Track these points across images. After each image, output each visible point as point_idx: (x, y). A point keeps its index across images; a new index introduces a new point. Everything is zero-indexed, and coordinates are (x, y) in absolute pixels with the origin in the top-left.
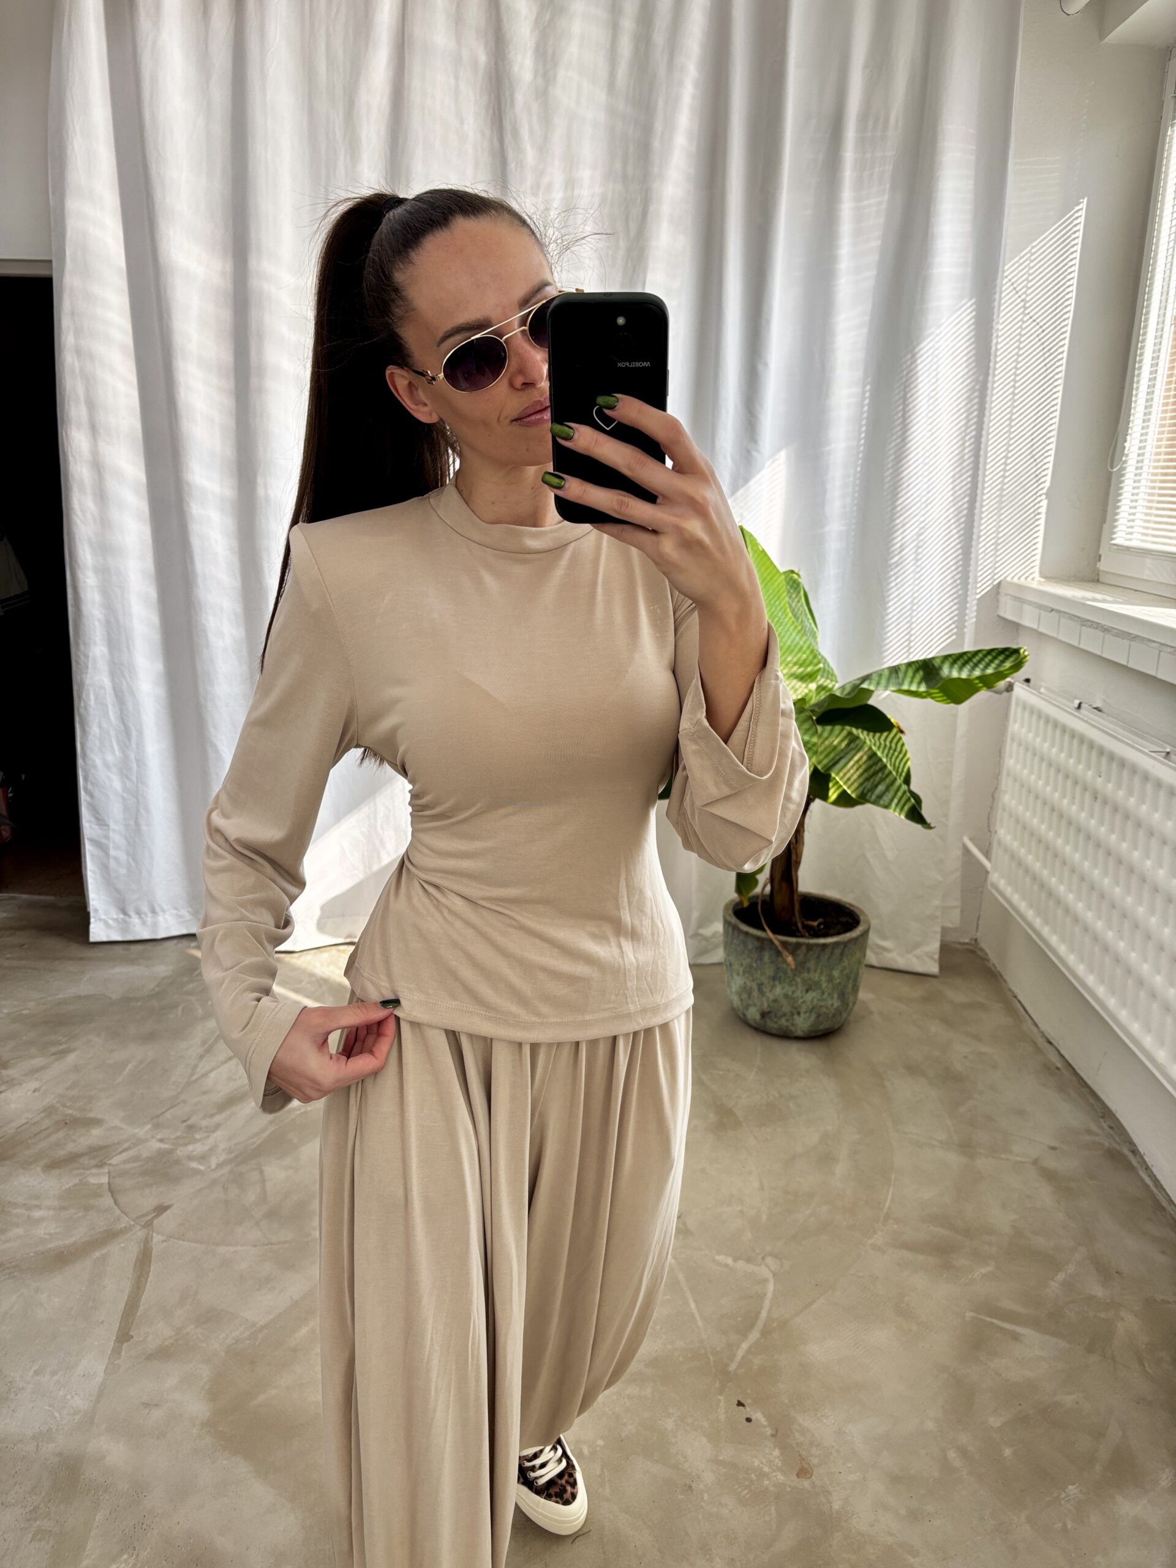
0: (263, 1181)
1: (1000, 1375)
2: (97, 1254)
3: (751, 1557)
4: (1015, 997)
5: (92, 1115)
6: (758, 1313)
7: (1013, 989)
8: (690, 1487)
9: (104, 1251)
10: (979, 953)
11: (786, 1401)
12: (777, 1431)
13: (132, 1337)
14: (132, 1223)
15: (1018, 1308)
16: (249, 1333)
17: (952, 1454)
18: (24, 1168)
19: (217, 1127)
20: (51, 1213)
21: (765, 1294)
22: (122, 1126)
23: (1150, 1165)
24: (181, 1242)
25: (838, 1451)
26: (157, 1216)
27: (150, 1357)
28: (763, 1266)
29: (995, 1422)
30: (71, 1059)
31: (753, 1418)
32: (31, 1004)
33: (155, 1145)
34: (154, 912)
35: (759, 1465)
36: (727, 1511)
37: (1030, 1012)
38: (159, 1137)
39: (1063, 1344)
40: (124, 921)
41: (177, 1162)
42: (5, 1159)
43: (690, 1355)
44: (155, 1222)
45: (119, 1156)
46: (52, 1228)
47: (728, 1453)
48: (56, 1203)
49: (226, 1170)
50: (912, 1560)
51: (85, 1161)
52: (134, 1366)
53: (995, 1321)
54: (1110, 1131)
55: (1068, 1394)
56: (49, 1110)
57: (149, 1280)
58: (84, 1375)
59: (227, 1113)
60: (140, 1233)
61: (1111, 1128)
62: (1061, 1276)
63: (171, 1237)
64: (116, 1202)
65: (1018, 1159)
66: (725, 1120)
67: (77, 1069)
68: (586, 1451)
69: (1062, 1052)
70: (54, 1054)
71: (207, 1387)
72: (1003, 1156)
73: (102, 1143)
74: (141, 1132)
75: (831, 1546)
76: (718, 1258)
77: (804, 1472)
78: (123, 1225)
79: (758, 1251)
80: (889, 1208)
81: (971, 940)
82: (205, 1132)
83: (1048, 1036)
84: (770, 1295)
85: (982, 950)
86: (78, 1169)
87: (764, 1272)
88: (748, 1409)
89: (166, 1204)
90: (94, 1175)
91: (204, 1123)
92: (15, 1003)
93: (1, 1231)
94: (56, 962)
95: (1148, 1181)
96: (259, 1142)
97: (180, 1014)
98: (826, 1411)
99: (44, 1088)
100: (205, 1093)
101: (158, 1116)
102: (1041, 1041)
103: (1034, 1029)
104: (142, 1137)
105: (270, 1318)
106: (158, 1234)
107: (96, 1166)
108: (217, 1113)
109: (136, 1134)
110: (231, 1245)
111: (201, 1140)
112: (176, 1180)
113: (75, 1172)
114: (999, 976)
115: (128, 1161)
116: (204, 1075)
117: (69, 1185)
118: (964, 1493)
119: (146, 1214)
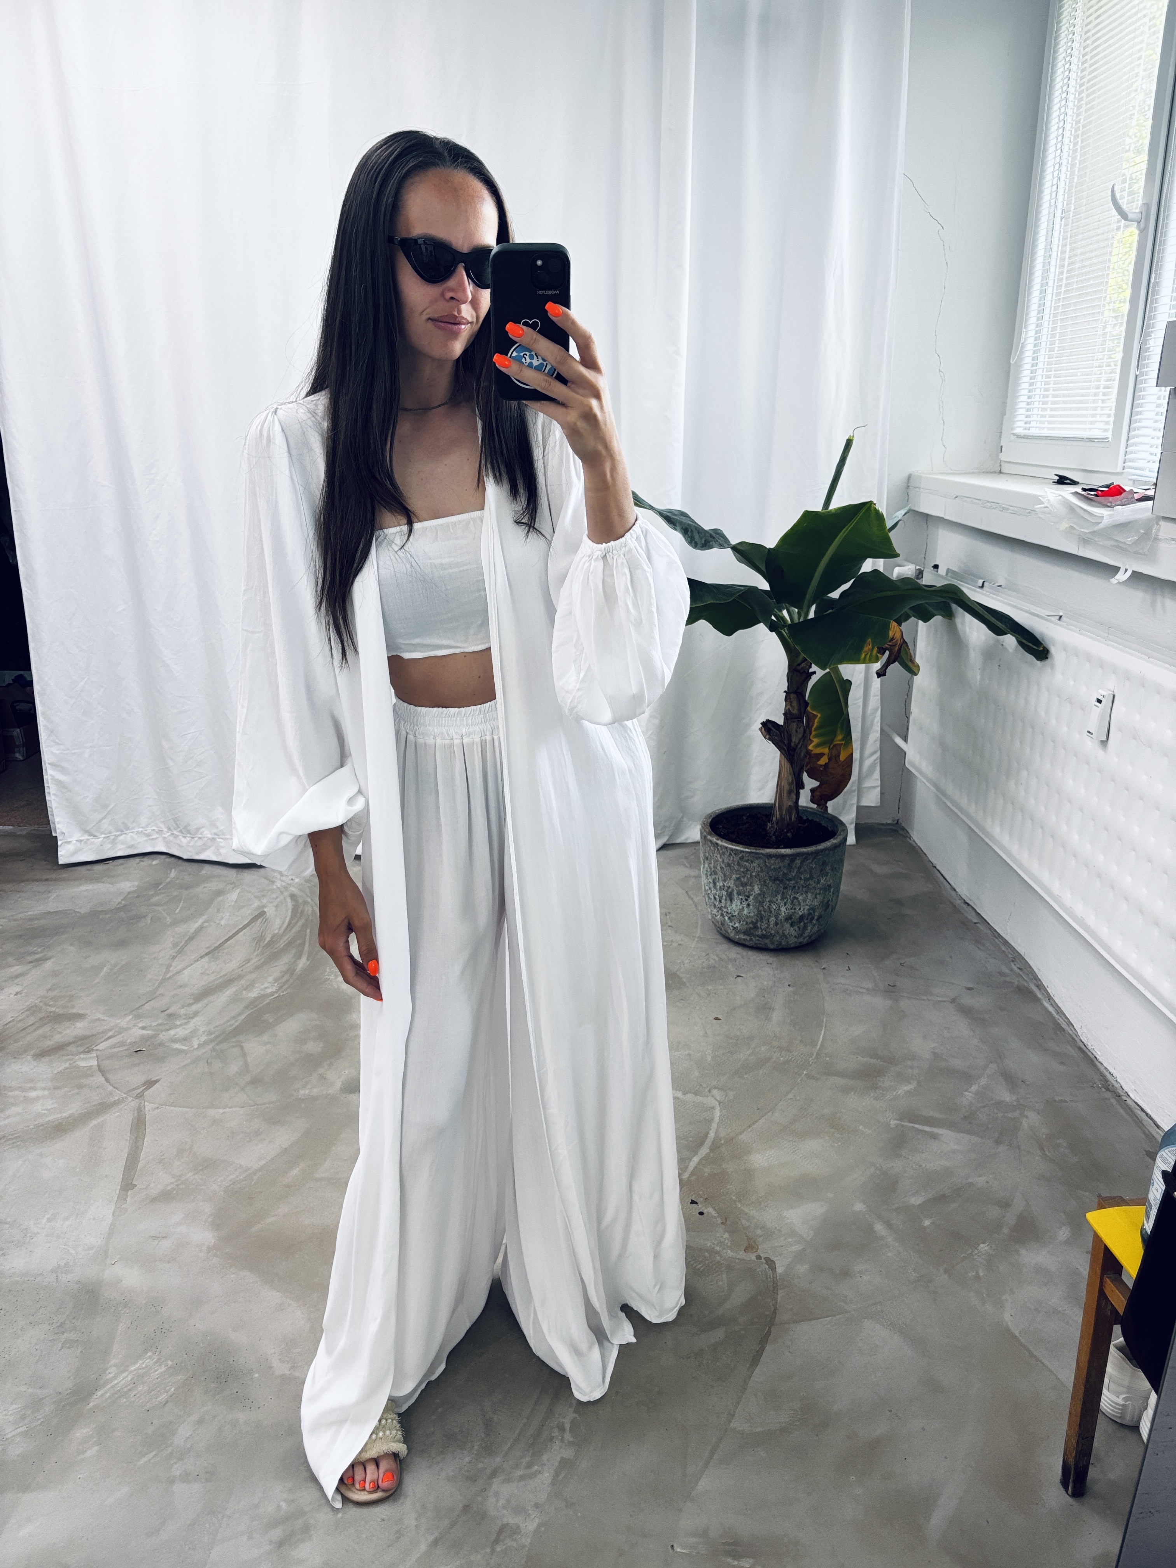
0: (244, 1055)
1: (921, 1166)
2: (94, 1122)
3: (707, 1313)
4: (935, 867)
5: (74, 1011)
6: (708, 1133)
7: (933, 862)
9: (100, 1120)
10: (901, 832)
11: (734, 1198)
12: (726, 1219)
13: (136, 1186)
14: (124, 1095)
15: (937, 1115)
16: (244, 1175)
17: (879, 1228)
18: (15, 1058)
19: (196, 1014)
20: (46, 1092)
21: (712, 1119)
22: (105, 1018)
23: (1052, 995)
24: (172, 1108)
25: (780, 1231)
26: (147, 1089)
27: (154, 1200)
28: (710, 1097)
29: (916, 1201)
30: (48, 965)
31: (705, 1211)
32: (2, 921)
33: (137, 1032)
35: (711, 1246)
37: (947, 878)
38: (140, 1025)
39: (975, 1139)
40: (92, 843)
41: (161, 1044)
44: (145, 1094)
45: (105, 1043)
46: (50, 1104)
48: (50, 1084)
49: (208, 1048)
50: (846, 1307)
51: (73, 1048)
52: (140, 1208)
53: (916, 1126)
54: (1019, 971)
55: (980, 1176)
56: (33, 1010)
57: (145, 1139)
58: (94, 1219)
59: (204, 1002)
60: (133, 1104)
61: (1020, 969)
62: (974, 1088)
63: (161, 1105)
64: (107, 1080)
65: (939, 999)
67: (55, 974)
69: (978, 911)
70: (30, 962)
71: (210, 1220)
72: (925, 998)
73: (88, 1033)
74: (124, 1022)
75: (776, 1300)
77: (751, 1247)
78: (116, 1098)
79: (705, 1086)
80: (822, 1045)
81: (893, 821)
82: (184, 1019)
83: (966, 899)
84: (717, 1119)
85: (904, 829)
86: (67, 1055)
87: (710, 1101)
88: (700, 1206)
89: (154, 1079)
90: (85, 1059)
91: (182, 1012)
93: (1, 1111)
94: (23, 884)
95: (1051, 1009)
96: (237, 1024)
97: (149, 921)
98: (769, 1202)
99: (25, 991)
100: (181, 987)
101: (137, 1009)
102: (958, 902)
103: (953, 893)
104: (125, 1026)
105: (262, 1163)
106: (150, 1103)
107: (84, 1052)
108: (194, 1003)
109: (118, 1024)
110: (219, 1108)
111: (181, 1025)
112: (161, 1059)
113: (65, 1058)
114: (920, 852)
115: (114, 1046)
116: (178, 973)
117: (60, 1069)
118: (889, 1254)
119: (137, 1088)
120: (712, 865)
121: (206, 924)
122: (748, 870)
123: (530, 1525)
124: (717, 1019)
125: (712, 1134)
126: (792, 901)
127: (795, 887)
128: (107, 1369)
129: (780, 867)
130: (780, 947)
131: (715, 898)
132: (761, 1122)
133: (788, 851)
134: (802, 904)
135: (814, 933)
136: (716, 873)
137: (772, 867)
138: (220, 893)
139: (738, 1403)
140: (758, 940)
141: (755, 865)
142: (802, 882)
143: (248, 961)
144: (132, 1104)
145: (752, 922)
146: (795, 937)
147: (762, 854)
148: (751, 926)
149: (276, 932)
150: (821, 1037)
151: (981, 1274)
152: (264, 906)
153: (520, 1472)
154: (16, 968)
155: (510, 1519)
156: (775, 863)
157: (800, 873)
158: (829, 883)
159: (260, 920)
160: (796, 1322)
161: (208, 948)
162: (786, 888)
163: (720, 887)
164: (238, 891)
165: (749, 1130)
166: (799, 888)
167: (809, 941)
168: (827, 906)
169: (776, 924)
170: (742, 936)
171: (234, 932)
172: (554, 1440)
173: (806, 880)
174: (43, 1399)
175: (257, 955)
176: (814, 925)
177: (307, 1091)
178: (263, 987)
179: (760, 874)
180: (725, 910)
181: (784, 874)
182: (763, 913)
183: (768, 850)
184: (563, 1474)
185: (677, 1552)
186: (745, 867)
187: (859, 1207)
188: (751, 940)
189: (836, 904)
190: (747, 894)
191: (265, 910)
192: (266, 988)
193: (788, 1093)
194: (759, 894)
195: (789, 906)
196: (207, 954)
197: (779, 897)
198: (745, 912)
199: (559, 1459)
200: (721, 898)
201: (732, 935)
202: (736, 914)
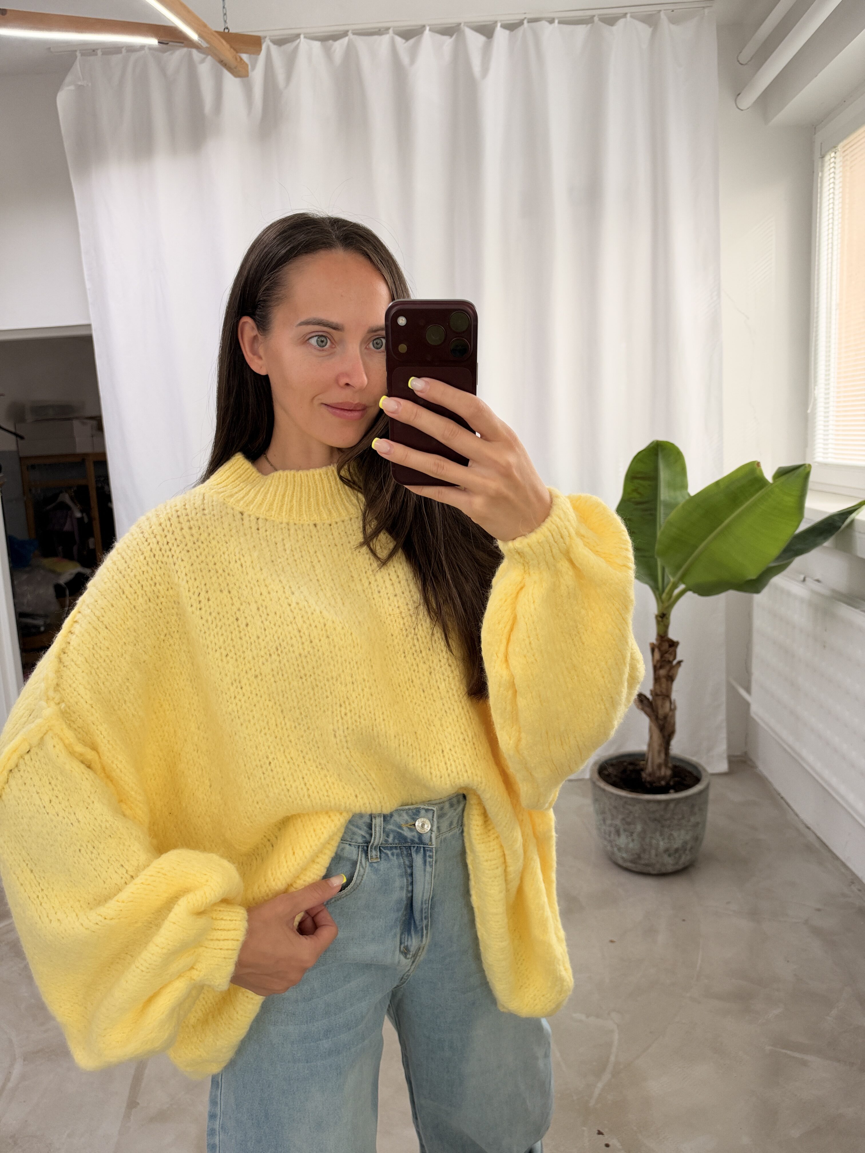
1: (796, 1095)
4: (779, 794)
6: (608, 1058)
7: (777, 789)
10: (750, 762)
11: (635, 1128)
13: (138, 1104)
15: (805, 1040)
21: (612, 1042)
27: (152, 1120)
28: (609, 1020)
29: (795, 1133)
31: (611, 1144)
37: (791, 806)
39: (841, 1067)
43: (559, 1095)
52: (141, 1127)
53: (787, 1052)
55: (849, 1107)
58: (104, 1136)
61: (859, 890)
62: (834, 1012)
65: (793, 920)
66: (572, 905)
69: (819, 834)
72: (782, 919)
76: (575, 1015)
79: (604, 1008)
80: (700, 968)
81: (742, 753)
83: (807, 824)
84: (616, 1042)
87: (610, 1025)
88: (606, 1136)
98: (666, 1133)
103: (797, 818)
114: (766, 780)
120: (601, 806)
122: (631, 812)
124: (612, 941)
125: (612, 1059)
126: (669, 837)
127: (670, 825)
129: (657, 811)
131: (605, 833)
132: (654, 1046)
133: (663, 797)
134: (677, 839)
135: (688, 861)
136: (604, 813)
137: (651, 810)
140: (642, 868)
141: (637, 808)
142: (676, 822)
145: (636, 854)
146: (673, 865)
147: (641, 799)
148: (636, 856)
150: (700, 958)
156: (653, 807)
157: (674, 815)
158: (697, 821)
162: (663, 826)
163: (609, 824)
165: (644, 1055)
166: (673, 826)
167: (684, 867)
168: (696, 838)
169: (656, 855)
170: (629, 864)
173: (679, 820)
176: (687, 854)
179: (641, 815)
180: (614, 843)
181: (661, 815)
182: (645, 846)
183: (645, 796)
186: (628, 809)
188: (636, 867)
189: (704, 836)
190: (631, 831)
193: (675, 1016)
194: (641, 832)
195: (666, 841)
197: (658, 834)
200: (610, 832)
201: (620, 862)
202: (623, 846)
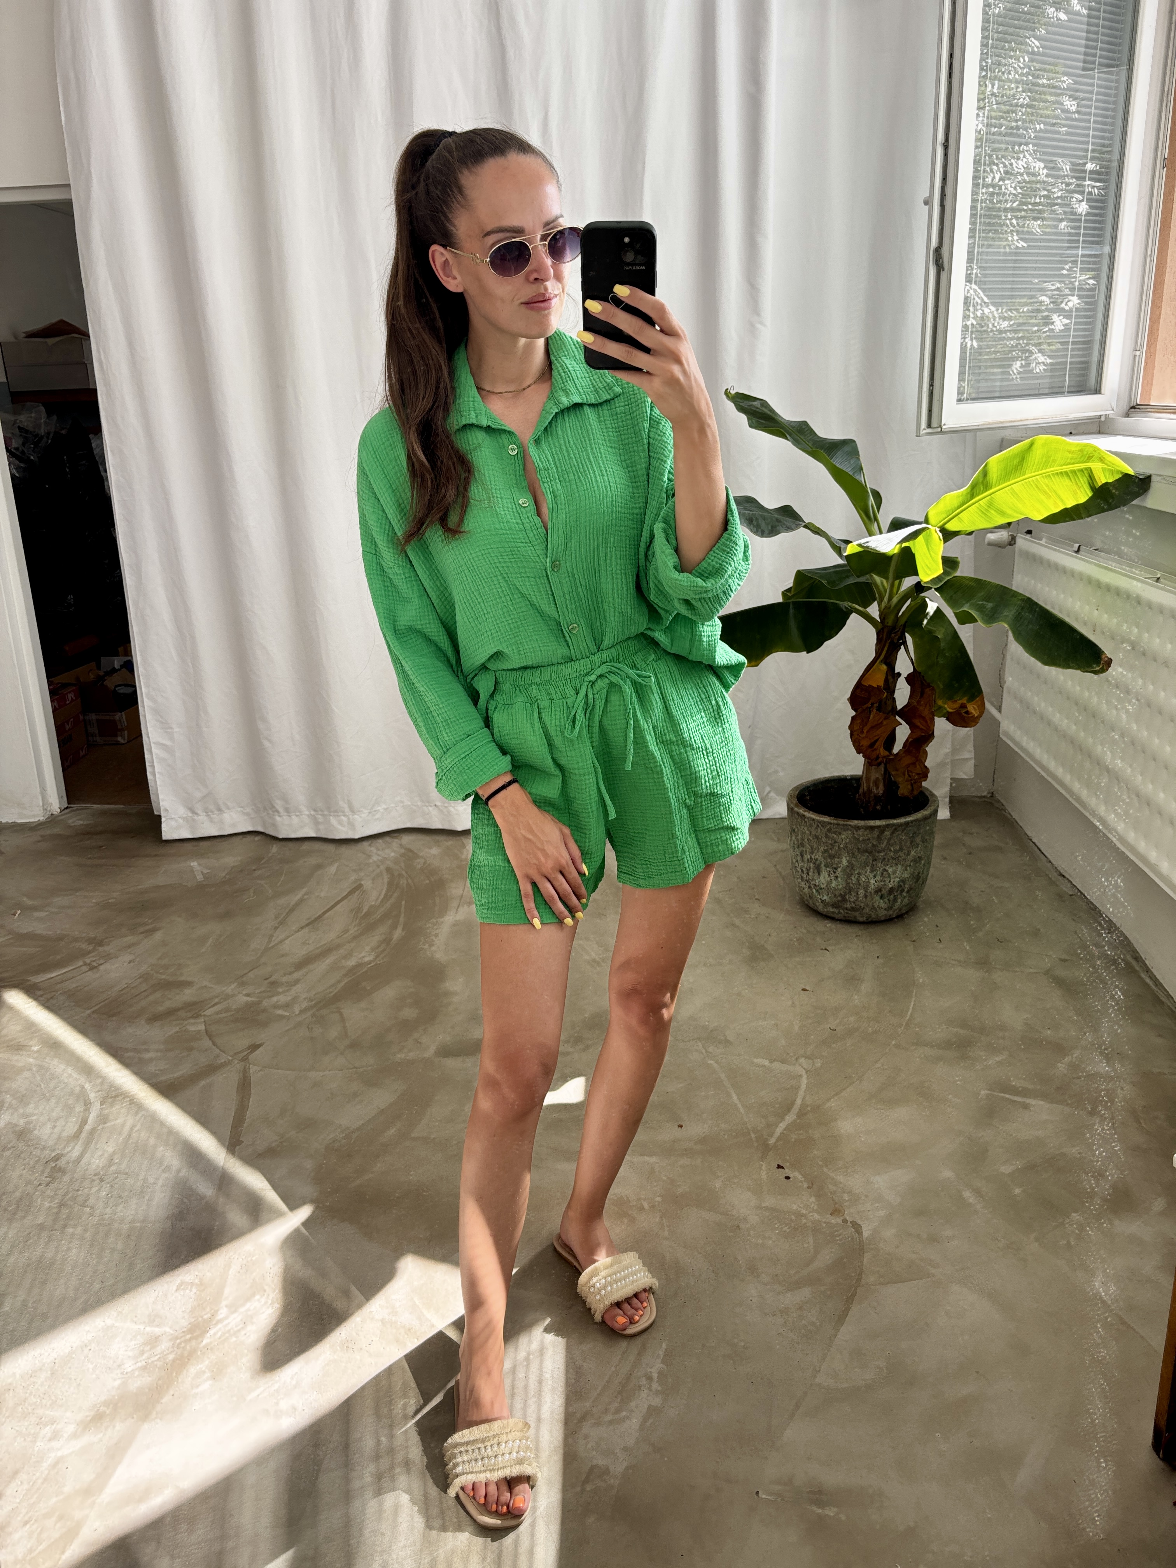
0: (343, 1020)
1: (1011, 1135)
2: (203, 1083)
3: (792, 1272)
4: (1031, 840)
5: (182, 978)
6: (793, 1101)
7: (1029, 833)
8: (738, 1226)
9: (208, 1081)
10: (996, 805)
11: (820, 1163)
12: (813, 1185)
13: (243, 1142)
14: (230, 1058)
15: (1030, 1086)
16: (343, 1135)
17: (967, 1194)
18: (129, 1021)
19: (297, 981)
20: (159, 1054)
21: (799, 1087)
24: (276, 1071)
25: (867, 1196)
26: (251, 1052)
27: (260, 1155)
28: (797, 1066)
29: (1006, 1169)
30: (158, 936)
31: (791, 1176)
32: (115, 895)
33: (242, 999)
34: (220, 810)
35: (797, 1209)
36: (771, 1242)
37: (1044, 852)
38: (244, 992)
39: (1068, 1110)
40: (193, 820)
41: (264, 1011)
42: (113, 1016)
43: (734, 1134)
44: (250, 1057)
45: (211, 1009)
46: (162, 1065)
47: (770, 1201)
48: (162, 1047)
49: (308, 1014)
50: (933, 1271)
51: (182, 1014)
53: (1007, 1096)
55: (1072, 1147)
56: (145, 977)
57: (251, 1100)
58: (205, 1172)
59: (305, 970)
62: (1067, 1059)
63: (265, 1067)
64: (214, 1044)
65: (1032, 970)
66: (757, 954)
67: (165, 943)
68: (646, 1206)
69: (1074, 883)
70: (142, 933)
71: (312, 1174)
72: (1018, 969)
73: (195, 999)
74: (230, 989)
75: (862, 1262)
76: (755, 1060)
77: (836, 1211)
78: (223, 1061)
79: (792, 1054)
80: (912, 1015)
81: (988, 793)
82: (287, 986)
83: (1062, 871)
84: (803, 1087)
85: (998, 801)
86: (177, 1020)
87: (797, 1069)
88: (787, 1170)
89: (259, 1043)
90: (193, 1024)
91: (284, 979)
92: (102, 894)
94: (133, 860)
96: (336, 991)
97: (252, 895)
98: (856, 1167)
99: (138, 959)
100: (283, 956)
101: (242, 976)
102: (1054, 875)
103: (1049, 865)
104: (230, 993)
105: (361, 1123)
106: (254, 1065)
107: (192, 1017)
108: (296, 971)
109: (224, 991)
110: (320, 1071)
111: (283, 992)
112: (264, 1024)
113: (174, 1023)
114: (1015, 823)
115: (220, 1012)
116: (278, 943)
117: (171, 1033)
118: (978, 1221)
119: (242, 1051)
120: (799, 837)
121: (306, 897)
122: (835, 842)
123: (618, 1468)
124: (804, 990)
125: (799, 1102)
126: (882, 874)
127: (885, 859)
128: (218, 1310)
129: (869, 839)
130: (870, 920)
131: (802, 871)
132: (849, 1090)
133: (878, 823)
134: (892, 876)
135: (904, 905)
136: (802, 845)
137: (861, 839)
138: (319, 867)
139: (824, 1359)
140: (847, 913)
141: (843, 836)
142: (892, 854)
143: (346, 931)
144: (238, 1066)
145: (841, 894)
146: (885, 909)
147: (850, 825)
148: (839, 898)
149: (373, 903)
150: (911, 1007)
151: (1073, 1243)
152: (361, 880)
153: (608, 1417)
154: (129, 938)
155: (601, 1462)
156: (863, 835)
157: (892, 846)
158: (919, 855)
159: (358, 892)
160: (881, 1284)
161: (309, 919)
162: (875, 860)
163: (808, 860)
164: (336, 865)
165: (836, 1098)
166: (889, 860)
167: (900, 913)
168: (917, 878)
169: (866, 896)
170: (831, 910)
171: (332, 904)
172: (642, 1389)
173: (896, 851)
174: (159, 1336)
175: (355, 926)
176: (905, 897)
177: (403, 1055)
178: (361, 956)
179: (849, 846)
180: (814, 882)
181: (873, 846)
182: (851, 885)
183: (855, 822)
184: (651, 1421)
185: (762, 1498)
186: (833, 839)
187: (947, 1174)
188: (839, 913)
189: (927, 876)
190: (835, 866)
191: (362, 882)
192: (364, 957)
193: (876, 1062)
194: (847, 866)
195: (878, 878)
196: (307, 925)
197: (868, 869)
198: (833, 885)
199: (646, 1406)
200: (808, 870)
201: (820, 908)
202: (824, 886)
